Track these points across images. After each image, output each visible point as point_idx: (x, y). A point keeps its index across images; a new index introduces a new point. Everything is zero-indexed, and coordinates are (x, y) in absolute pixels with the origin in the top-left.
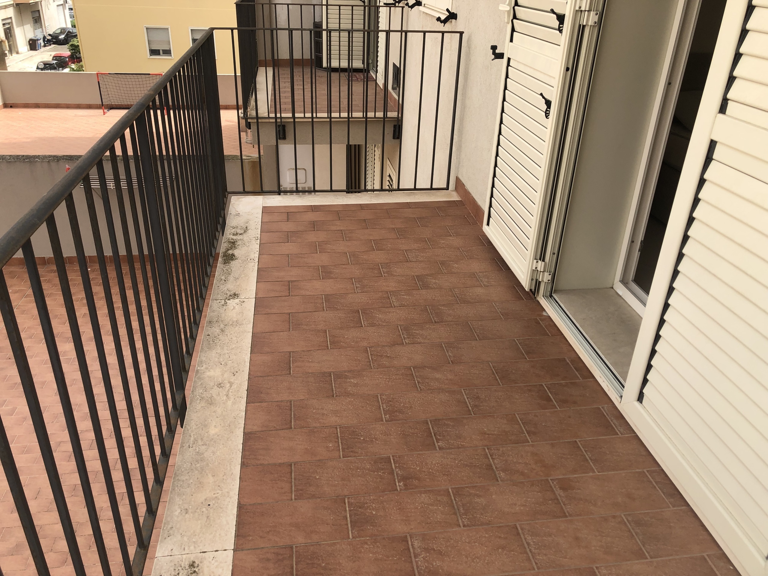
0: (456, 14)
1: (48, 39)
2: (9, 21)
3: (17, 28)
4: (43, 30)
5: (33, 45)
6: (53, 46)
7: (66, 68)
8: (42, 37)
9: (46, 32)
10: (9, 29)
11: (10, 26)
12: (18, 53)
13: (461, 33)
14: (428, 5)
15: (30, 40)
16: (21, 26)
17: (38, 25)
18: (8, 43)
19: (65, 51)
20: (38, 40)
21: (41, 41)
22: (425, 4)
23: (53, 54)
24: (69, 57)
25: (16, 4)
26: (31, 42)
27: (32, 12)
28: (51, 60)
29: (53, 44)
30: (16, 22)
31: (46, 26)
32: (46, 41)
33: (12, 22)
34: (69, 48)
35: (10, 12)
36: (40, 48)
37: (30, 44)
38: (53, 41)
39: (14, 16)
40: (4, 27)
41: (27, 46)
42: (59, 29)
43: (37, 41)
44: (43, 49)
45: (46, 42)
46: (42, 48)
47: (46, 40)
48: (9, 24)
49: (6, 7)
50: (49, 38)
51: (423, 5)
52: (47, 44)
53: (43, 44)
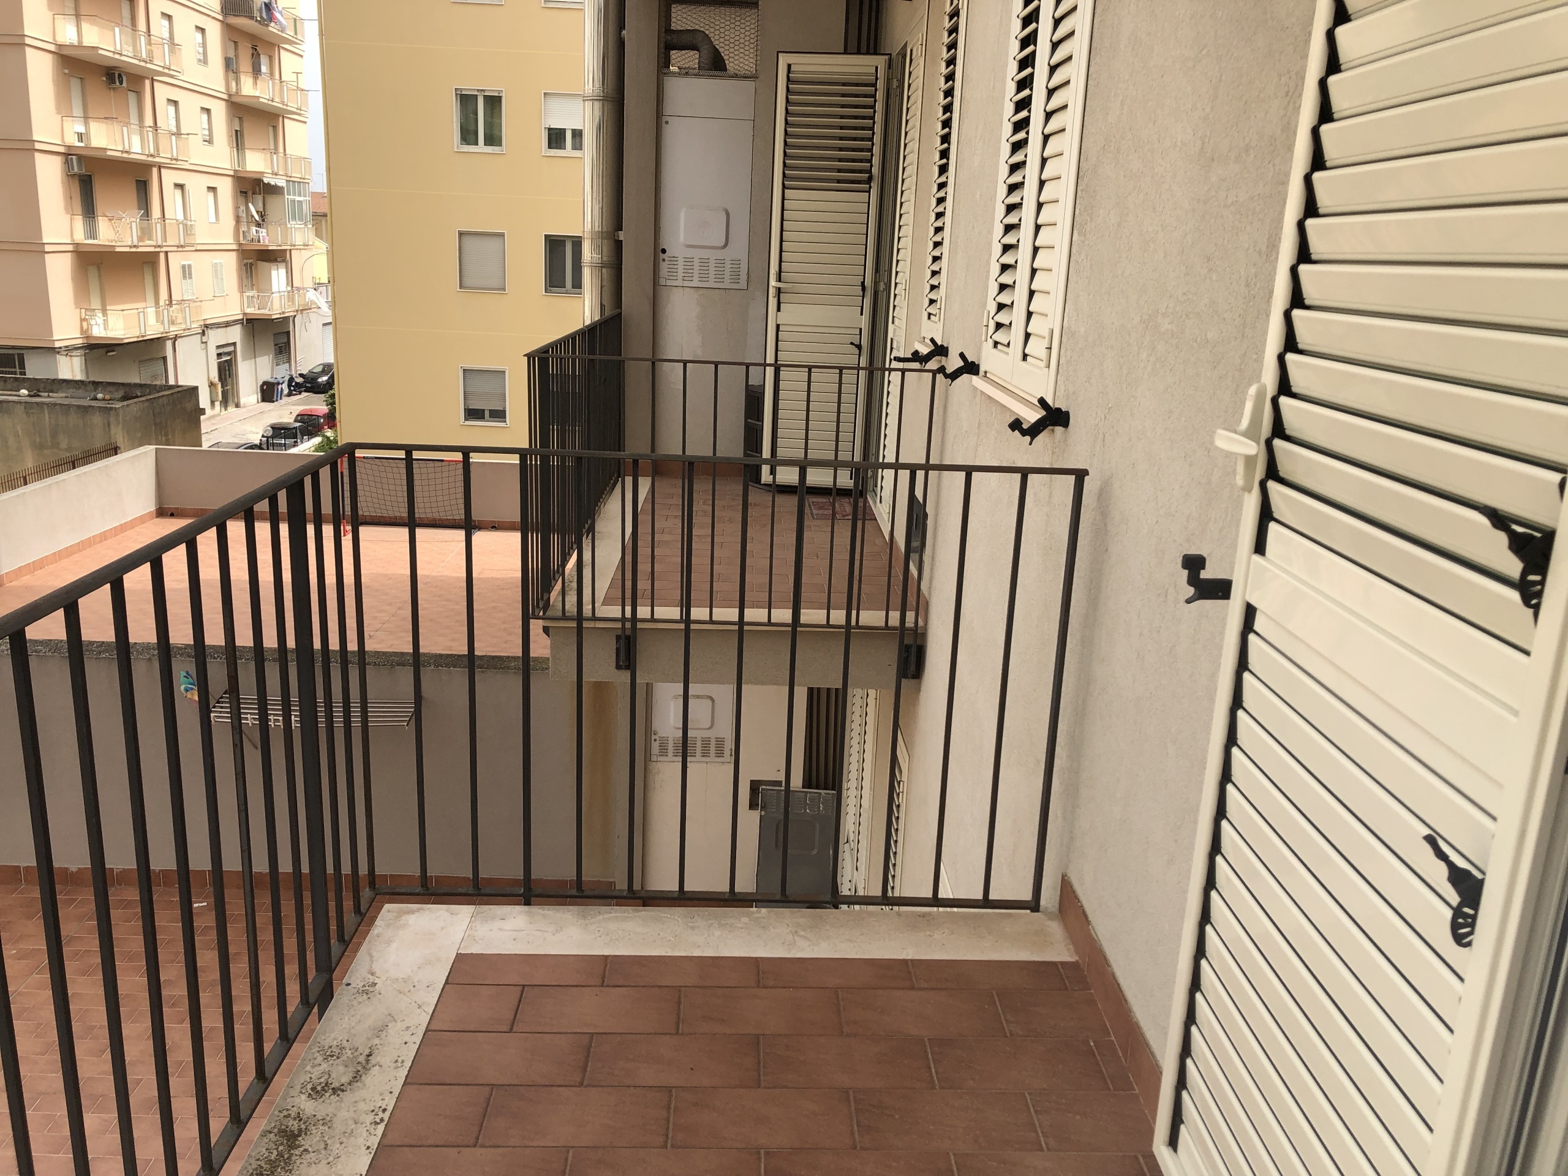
0: (1067, 414)
1: (296, 383)
2: (231, 349)
3: (243, 361)
4: (290, 365)
5: (268, 392)
6: (304, 394)
7: (316, 436)
8: (287, 378)
9: (296, 371)
10: (229, 362)
11: (231, 358)
12: (237, 406)
13: (1080, 475)
14: (993, 374)
15: (265, 383)
16: (250, 359)
17: (284, 357)
18: (222, 387)
19: (318, 405)
20: (278, 384)
21: (285, 386)
22: (986, 372)
23: (298, 409)
24: (324, 416)
25: (247, 320)
26: (265, 387)
27: (274, 334)
28: (292, 421)
29: (305, 391)
30: (242, 351)
31: (297, 359)
32: (293, 386)
33: (235, 352)
34: (326, 401)
35: (235, 334)
36: (281, 399)
37: (263, 391)
38: (305, 386)
39: (242, 340)
40: (218, 359)
41: (257, 394)
42: (319, 365)
43: (276, 386)
44: (285, 400)
45: (292, 388)
46: (283, 398)
47: (293, 384)
48: (229, 354)
49: (227, 324)
50: (300, 380)
51: (981, 373)
52: (295, 390)
53: (286, 391)
